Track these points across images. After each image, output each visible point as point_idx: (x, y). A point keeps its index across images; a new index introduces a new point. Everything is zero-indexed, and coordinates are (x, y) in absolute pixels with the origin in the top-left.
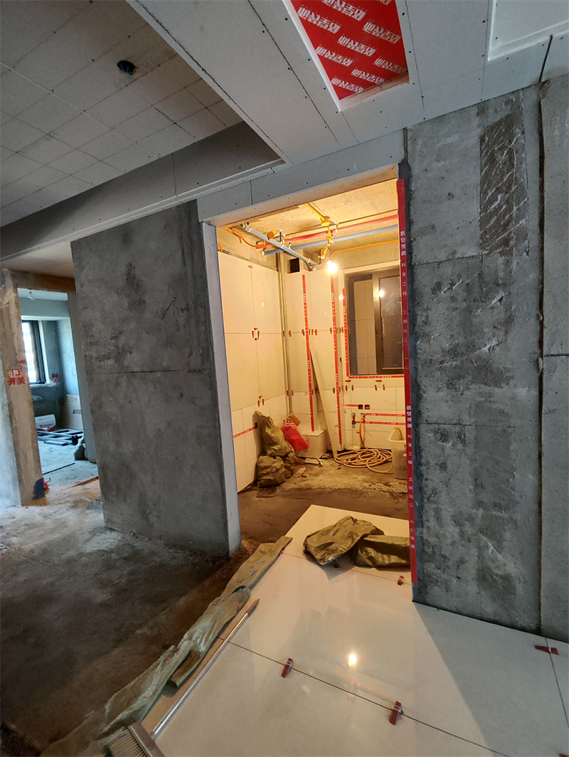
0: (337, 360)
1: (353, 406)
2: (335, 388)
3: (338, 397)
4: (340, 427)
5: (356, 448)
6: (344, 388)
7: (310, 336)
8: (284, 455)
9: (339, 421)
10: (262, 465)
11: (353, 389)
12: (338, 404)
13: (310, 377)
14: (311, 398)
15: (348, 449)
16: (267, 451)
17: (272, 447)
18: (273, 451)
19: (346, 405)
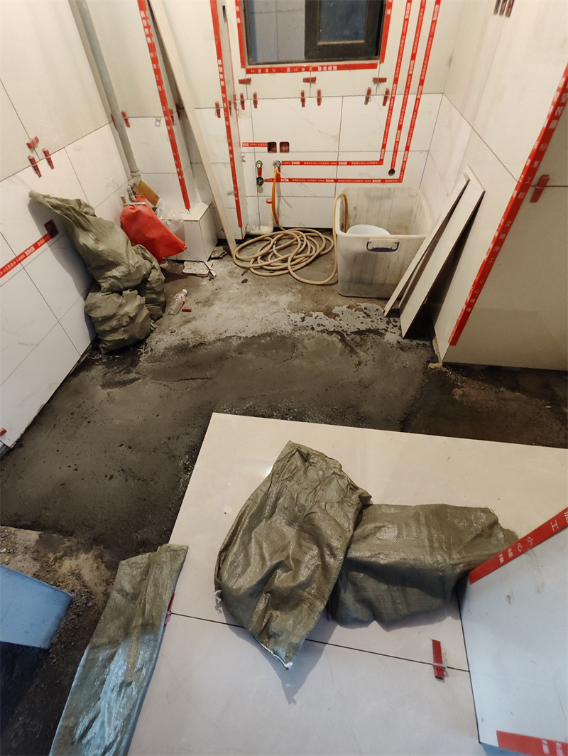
1: (257, 145)
2: (221, 103)
3: (228, 128)
4: (237, 195)
5: (266, 230)
6: (238, 102)
9: (235, 182)
10: (97, 314)
11: (255, 103)
12: (230, 144)
13: (157, 73)
14: (171, 132)
15: (252, 232)
16: (100, 281)
17: (109, 273)
18: (112, 280)
19: (245, 145)
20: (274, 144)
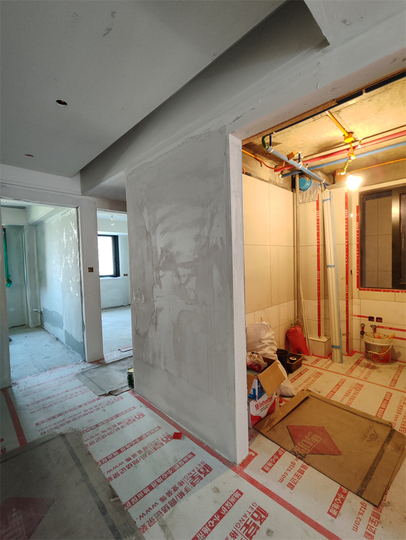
0: (348, 272)
1: (362, 317)
3: (347, 307)
9: (347, 330)
12: (347, 314)
13: (318, 287)
14: (319, 306)
19: (355, 316)
20: (373, 318)
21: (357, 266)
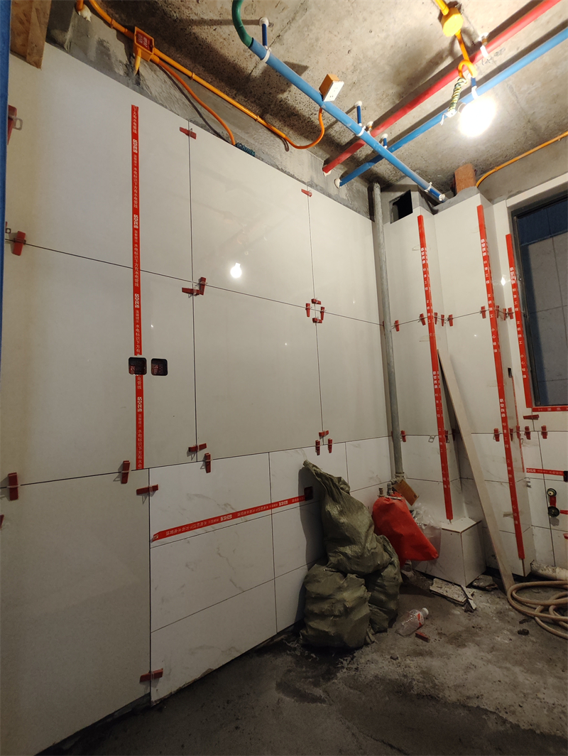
0: (502, 374)
1: (548, 472)
2: (501, 430)
3: (508, 451)
4: (516, 518)
6: (522, 433)
7: (437, 327)
8: (371, 570)
9: (514, 502)
10: (314, 588)
11: (545, 435)
12: (510, 464)
13: (438, 406)
14: (443, 448)
15: (542, 572)
16: (330, 554)
17: (342, 549)
18: (342, 557)
19: (530, 470)
21: (522, 360)
